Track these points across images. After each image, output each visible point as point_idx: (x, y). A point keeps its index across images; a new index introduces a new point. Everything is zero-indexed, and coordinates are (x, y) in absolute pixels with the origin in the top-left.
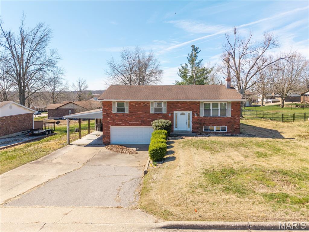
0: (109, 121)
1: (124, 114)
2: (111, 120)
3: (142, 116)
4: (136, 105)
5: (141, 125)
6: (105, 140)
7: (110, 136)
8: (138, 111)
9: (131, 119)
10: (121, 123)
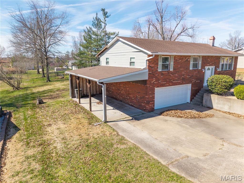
0: (154, 82)
1: (169, 72)
2: (156, 81)
3: (183, 73)
4: (179, 61)
5: (182, 83)
6: (149, 106)
7: (154, 101)
8: (181, 68)
9: (174, 77)
10: (165, 84)
